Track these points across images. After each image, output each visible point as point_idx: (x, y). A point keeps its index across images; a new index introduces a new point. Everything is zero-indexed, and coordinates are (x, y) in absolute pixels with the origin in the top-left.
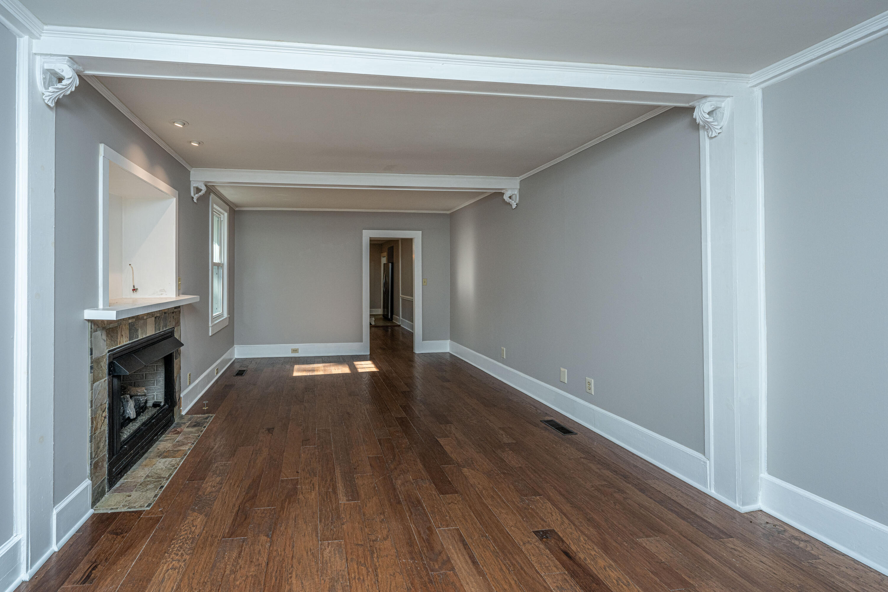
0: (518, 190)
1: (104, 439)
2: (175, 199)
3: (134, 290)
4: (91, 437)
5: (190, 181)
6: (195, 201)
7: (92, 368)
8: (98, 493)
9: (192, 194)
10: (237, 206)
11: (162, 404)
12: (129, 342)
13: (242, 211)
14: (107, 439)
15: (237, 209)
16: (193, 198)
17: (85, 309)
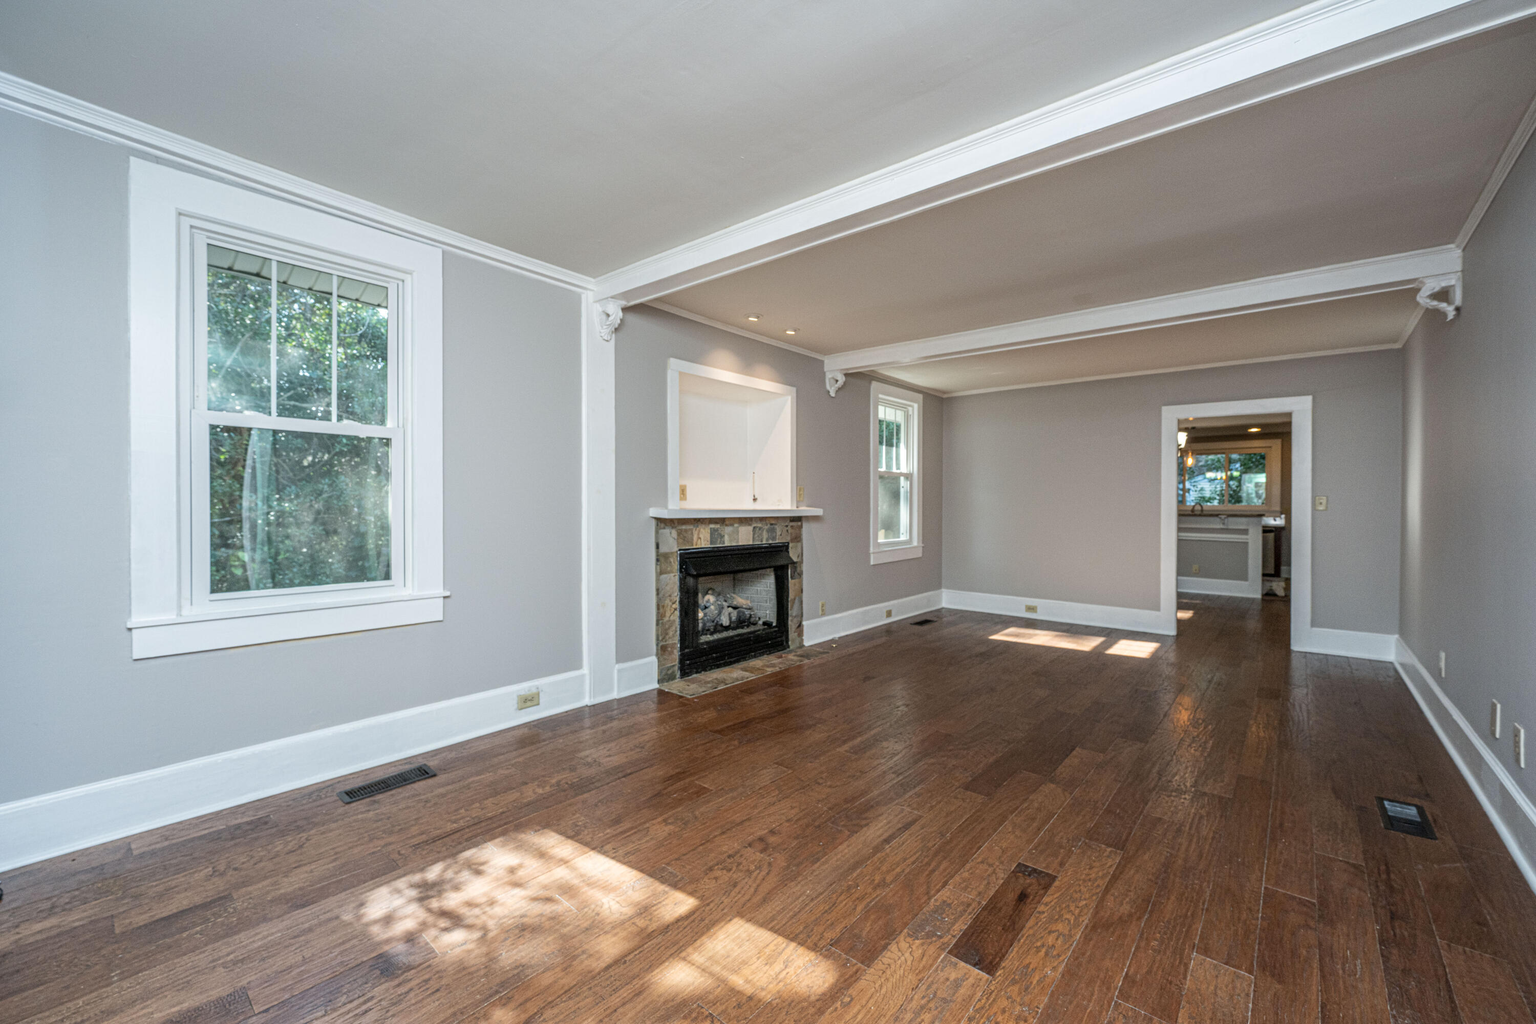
0: (1459, 274)
1: (674, 628)
2: (789, 398)
3: (755, 500)
4: (658, 621)
5: (824, 373)
6: (833, 394)
7: (658, 560)
8: (666, 674)
9: (828, 387)
10: (944, 392)
11: (774, 624)
12: (710, 546)
13: (959, 397)
14: (678, 629)
15: (945, 396)
16: (829, 392)
17: (651, 506)
